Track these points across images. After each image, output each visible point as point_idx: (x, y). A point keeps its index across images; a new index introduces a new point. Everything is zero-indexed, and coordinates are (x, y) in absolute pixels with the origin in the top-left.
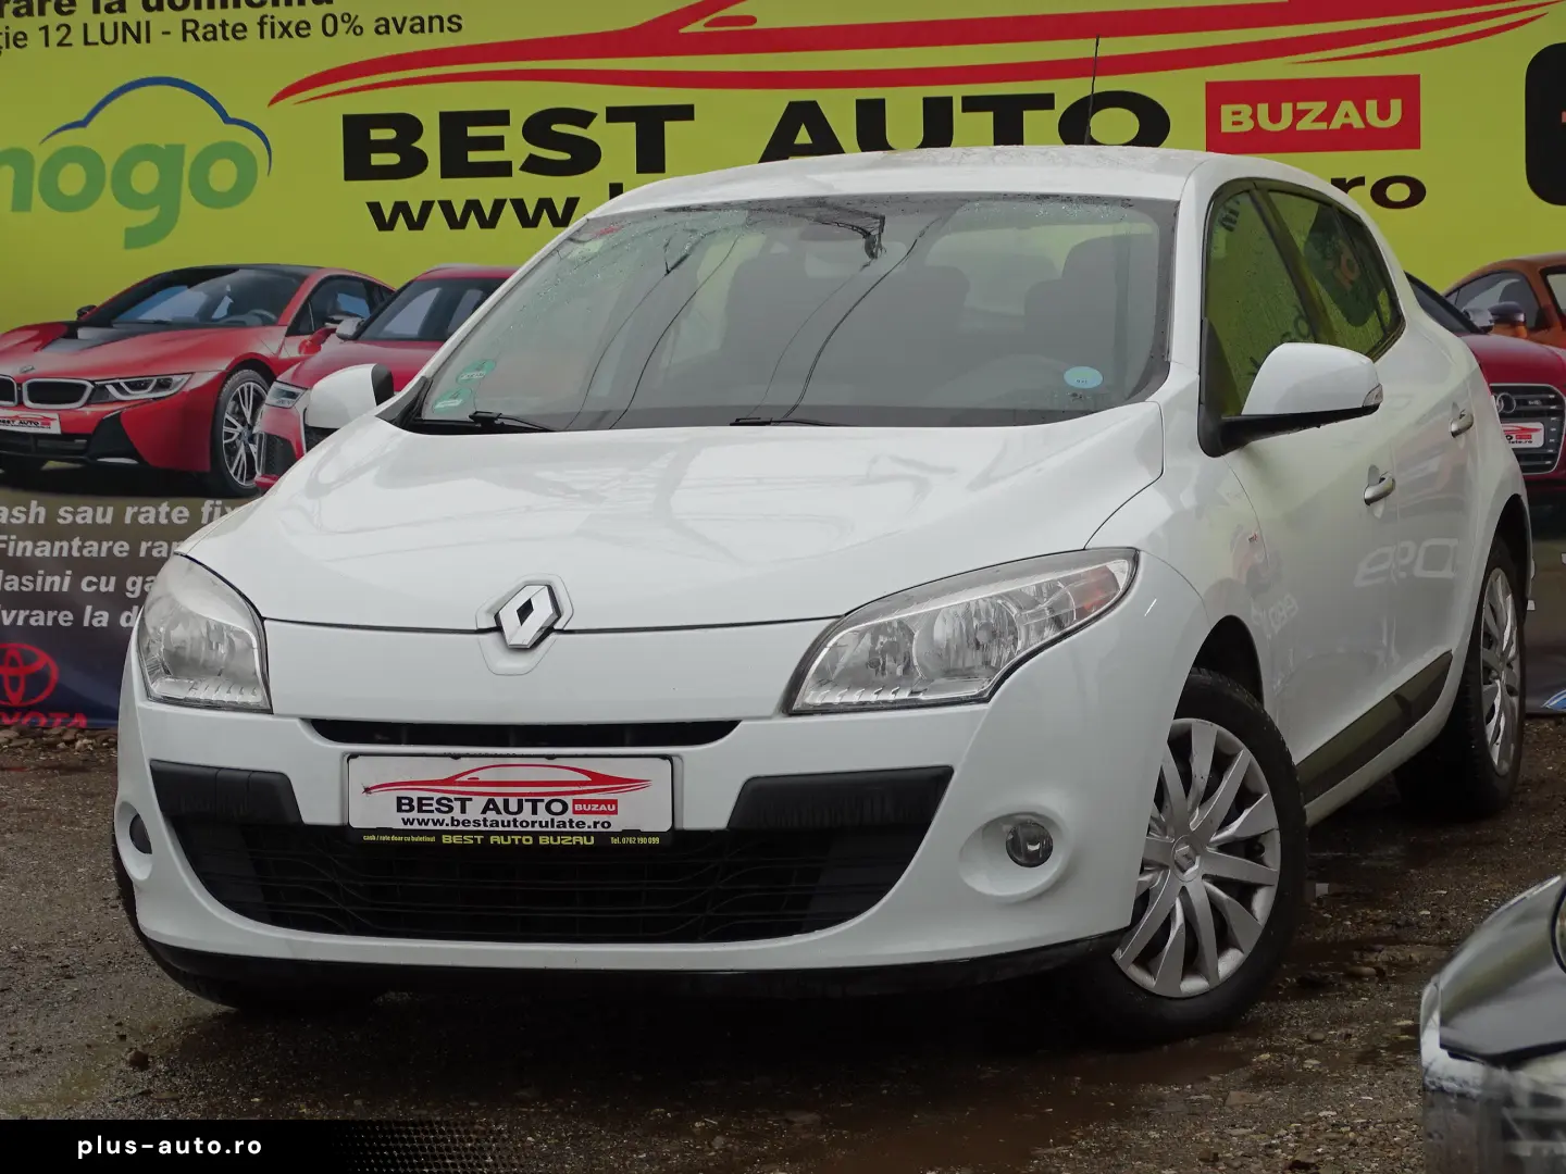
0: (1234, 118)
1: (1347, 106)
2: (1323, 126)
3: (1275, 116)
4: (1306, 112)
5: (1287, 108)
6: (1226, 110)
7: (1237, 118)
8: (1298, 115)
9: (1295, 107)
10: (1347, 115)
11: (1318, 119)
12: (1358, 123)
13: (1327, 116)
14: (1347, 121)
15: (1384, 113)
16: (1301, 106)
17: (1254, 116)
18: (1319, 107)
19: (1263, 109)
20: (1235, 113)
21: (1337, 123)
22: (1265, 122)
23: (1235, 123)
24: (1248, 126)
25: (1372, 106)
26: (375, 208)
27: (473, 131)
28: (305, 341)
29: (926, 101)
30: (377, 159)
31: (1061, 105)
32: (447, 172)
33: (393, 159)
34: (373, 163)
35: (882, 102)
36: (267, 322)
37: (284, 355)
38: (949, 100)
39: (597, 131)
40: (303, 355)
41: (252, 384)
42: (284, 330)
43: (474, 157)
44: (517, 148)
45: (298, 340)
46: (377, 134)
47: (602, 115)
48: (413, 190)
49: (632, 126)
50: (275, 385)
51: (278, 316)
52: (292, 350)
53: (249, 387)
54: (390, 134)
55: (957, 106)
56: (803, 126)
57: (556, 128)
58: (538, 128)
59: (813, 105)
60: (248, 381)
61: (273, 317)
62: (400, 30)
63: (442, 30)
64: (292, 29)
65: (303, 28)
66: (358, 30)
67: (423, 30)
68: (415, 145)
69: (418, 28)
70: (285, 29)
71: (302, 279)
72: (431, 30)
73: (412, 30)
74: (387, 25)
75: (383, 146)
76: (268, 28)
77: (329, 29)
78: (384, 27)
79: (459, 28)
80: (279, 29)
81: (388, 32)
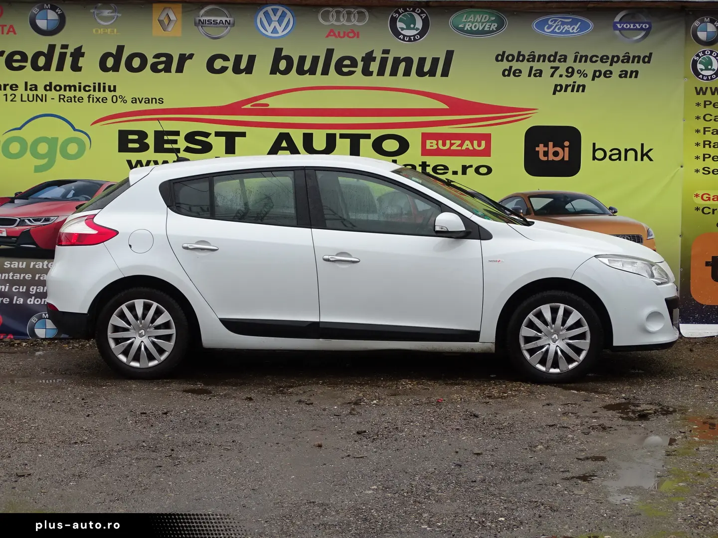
0: (431, 144)
1: (467, 142)
2: (459, 148)
3: (444, 145)
4: (454, 144)
5: (448, 142)
6: (428, 142)
7: (432, 145)
8: (452, 144)
9: (450, 142)
10: (467, 145)
11: (457, 146)
12: (471, 148)
13: (461, 145)
14: (467, 147)
15: (479, 145)
16: (452, 142)
17: (437, 144)
18: (459, 142)
19: (440, 142)
20: (431, 143)
21: (464, 147)
22: (441, 147)
23: (431, 146)
24: (435, 147)
25: (475, 143)
26: (129, 162)
27: (166, 138)
29: (327, 134)
30: (131, 145)
31: (373, 138)
32: (156, 151)
33: (137, 146)
34: (129, 147)
35: (312, 134)
36: (87, 199)
38: (335, 135)
39: (211, 139)
43: (166, 146)
44: (182, 144)
46: (130, 137)
47: (213, 134)
48: (143, 156)
49: (224, 138)
54: (136, 137)
55: (338, 136)
56: (284, 141)
57: (197, 138)
58: (190, 137)
59: (288, 134)
61: (90, 198)
62: (140, 102)
63: (156, 103)
64: (100, 100)
65: (104, 100)
66: (125, 102)
67: (149, 103)
68: (145, 141)
69: (147, 102)
70: (98, 100)
71: (101, 185)
72: (152, 103)
73: (145, 102)
74: (136, 100)
75: (133, 141)
76: (91, 99)
77: (115, 101)
78: (134, 101)
79: (163, 102)
80: (95, 100)
81: (136, 103)
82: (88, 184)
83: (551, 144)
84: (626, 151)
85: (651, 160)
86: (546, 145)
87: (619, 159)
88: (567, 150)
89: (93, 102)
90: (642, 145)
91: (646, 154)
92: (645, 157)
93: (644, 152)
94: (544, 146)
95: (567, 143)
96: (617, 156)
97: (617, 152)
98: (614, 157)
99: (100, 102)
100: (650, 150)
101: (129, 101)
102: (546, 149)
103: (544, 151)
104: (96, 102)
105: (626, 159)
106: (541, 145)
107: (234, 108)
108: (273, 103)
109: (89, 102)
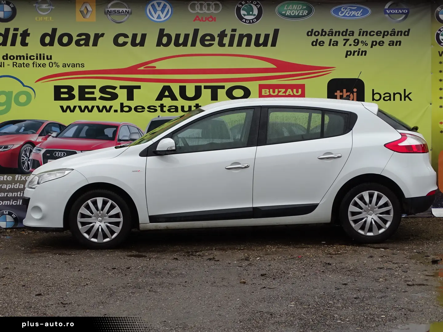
1: (289, 90)
3: (274, 92)
4: (281, 91)
5: (276, 90)
6: (263, 90)
10: (289, 92)
11: (283, 93)
12: (292, 93)
13: (285, 92)
14: (289, 93)
15: (297, 92)
16: (279, 90)
17: (269, 92)
18: (283, 90)
19: (271, 90)
20: (265, 91)
21: (287, 94)
22: (272, 93)
23: (265, 93)
24: (268, 94)
25: (295, 90)
26: (62, 107)
27: (86, 90)
28: (43, 138)
29: (196, 86)
30: (62, 96)
31: (226, 88)
32: (80, 99)
33: (67, 96)
34: (61, 97)
35: (185, 86)
36: (34, 133)
37: (38, 141)
38: (201, 86)
39: (118, 91)
40: (42, 141)
41: (29, 147)
42: (38, 135)
43: (87, 96)
44: (98, 94)
45: (41, 137)
46: (62, 90)
47: (119, 87)
48: (71, 103)
49: (126, 90)
50: (35, 148)
51: (36, 131)
52: (40, 139)
53: (28, 148)
54: (66, 90)
55: (203, 88)
56: (167, 91)
57: (107, 90)
58: (103, 90)
59: (169, 86)
60: (28, 147)
61: (35, 132)
62: (69, 67)
63: (79, 67)
64: (41, 65)
65: (44, 65)
66: (58, 66)
67: (74, 67)
68: (72, 93)
69: (73, 66)
70: (40, 65)
71: (43, 123)
72: (76, 67)
73: (72, 66)
74: (65, 65)
75: (64, 93)
76: (35, 65)
77: (51, 65)
78: (64, 65)
79: (84, 66)
80: (38, 65)
81: (66, 67)
82: (34, 122)
83: (345, 90)
84: (394, 94)
85: (410, 100)
86: (342, 91)
87: (390, 99)
88: (355, 94)
89: (36, 67)
90: (405, 90)
91: (408, 96)
92: (407, 98)
93: (406, 95)
94: (340, 92)
95: (355, 90)
96: (388, 98)
97: (388, 95)
98: (386, 99)
99: (41, 67)
100: (410, 93)
101: (61, 65)
102: (341, 94)
103: (340, 95)
104: (38, 67)
105: (394, 100)
106: (338, 91)
107: (133, 70)
108: (159, 66)
109: (33, 67)
